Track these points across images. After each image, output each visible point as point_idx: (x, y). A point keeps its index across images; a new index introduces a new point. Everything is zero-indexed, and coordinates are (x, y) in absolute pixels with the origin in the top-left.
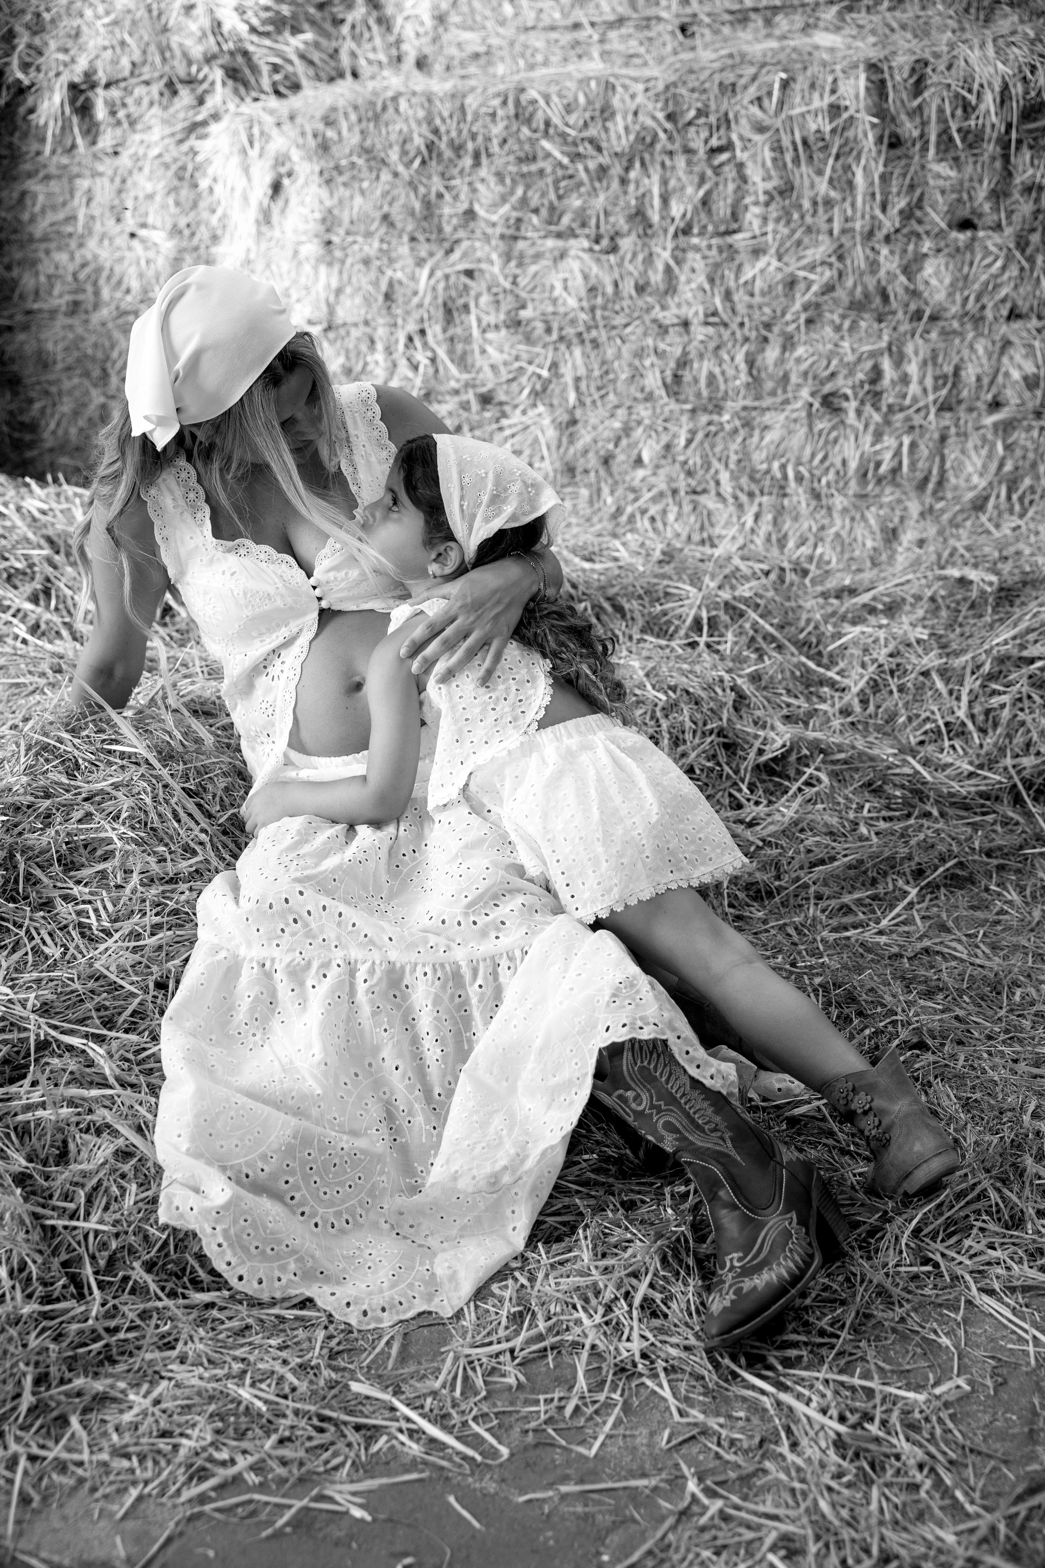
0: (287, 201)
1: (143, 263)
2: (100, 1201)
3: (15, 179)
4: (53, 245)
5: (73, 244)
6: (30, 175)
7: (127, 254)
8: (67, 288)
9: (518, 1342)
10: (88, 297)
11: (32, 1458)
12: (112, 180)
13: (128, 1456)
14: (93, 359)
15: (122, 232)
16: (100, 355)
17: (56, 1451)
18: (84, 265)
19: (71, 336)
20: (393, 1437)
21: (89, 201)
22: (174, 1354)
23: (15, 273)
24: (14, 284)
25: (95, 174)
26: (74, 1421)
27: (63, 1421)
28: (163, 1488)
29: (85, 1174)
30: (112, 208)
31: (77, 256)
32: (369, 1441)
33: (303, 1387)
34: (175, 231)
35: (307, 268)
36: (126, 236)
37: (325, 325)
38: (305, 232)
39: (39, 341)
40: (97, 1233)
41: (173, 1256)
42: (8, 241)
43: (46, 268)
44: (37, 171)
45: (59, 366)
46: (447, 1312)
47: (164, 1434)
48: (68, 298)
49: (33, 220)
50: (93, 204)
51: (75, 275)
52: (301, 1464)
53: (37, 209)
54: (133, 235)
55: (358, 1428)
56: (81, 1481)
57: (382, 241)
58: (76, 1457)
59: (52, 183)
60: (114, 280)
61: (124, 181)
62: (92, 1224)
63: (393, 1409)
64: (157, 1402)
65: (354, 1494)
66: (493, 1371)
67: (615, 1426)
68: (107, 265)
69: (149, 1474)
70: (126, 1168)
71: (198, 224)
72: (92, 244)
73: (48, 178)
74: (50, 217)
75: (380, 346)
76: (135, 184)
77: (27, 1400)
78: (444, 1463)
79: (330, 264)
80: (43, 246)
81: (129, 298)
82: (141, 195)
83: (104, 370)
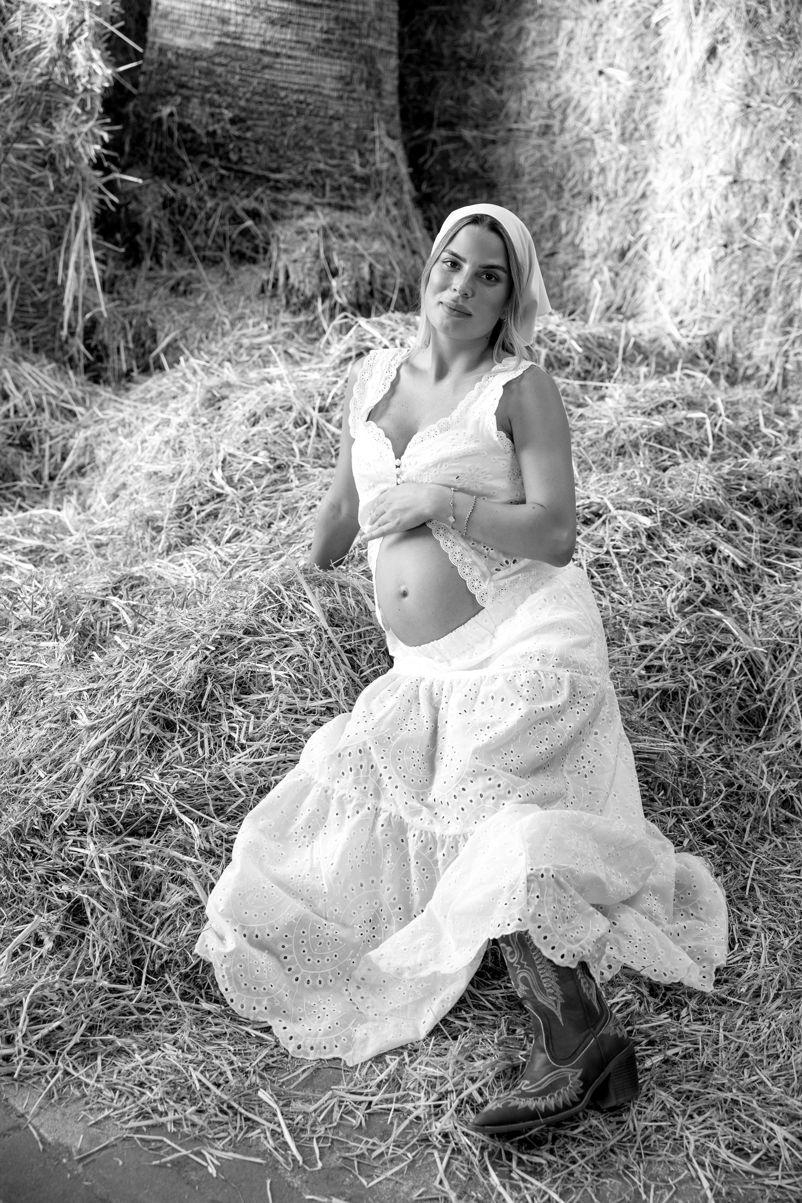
0: (721, 64)
1: (604, 98)
2: (167, 929)
3: (516, 16)
4: (537, 75)
5: (553, 75)
6: (529, 14)
7: (595, 89)
8: (543, 114)
9: (375, 1099)
10: (556, 124)
11: (66, 1073)
12: (591, 24)
13: (114, 1090)
14: (553, 176)
15: (593, 69)
16: (558, 172)
17: (80, 1074)
18: (557, 96)
19: (538, 155)
20: (264, 1132)
21: (570, 40)
22: (171, 1036)
23: (504, 96)
24: (503, 104)
25: (579, 18)
26: (99, 1058)
27: (95, 1056)
28: (123, 1115)
29: (165, 909)
30: (587, 48)
31: (553, 88)
32: (251, 1129)
33: (233, 1082)
34: (636, 72)
35: (727, 127)
36: (596, 73)
37: (730, 179)
38: (729, 95)
39: (514, 154)
40: (159, 948)
41: (200, 974)
42: (503, 69)
43: (528, 95)
44: (535, 10)
45: (526, 178)
46: (350, 1064)
47: (141, 1084)
48: (542, 122)
49: (524, 52)
50: (573, 44)
51: (549, 102)
52: (202, 1129)
53: (529, 44)
54: (601, 73)
55: (247, 1119)
56: (84, 1096)
57: (789, 112)
58: (88, 1081)
59: (545, 22)
60: (579, 110)
61: (601, 26)
62: (157, 942)
63: (275, 1115)
64: (147, 1064)
65: (218, 1158)
66: (350, 1113)
67: (396, 1174)
68: (576, 97)
69: (119, 1105)
70: (191, 911)
71: (656, 67)
72: (567, 77)
73: (541, 17)
74: (538, 52)
75: (771, 207)
76: (609, 29)
77: (76, 1039)
78: (281, 1159)
79: (745, 126)
80: (530, 75)
81: (587, 129)
82: (612, 39)
83: (560, 186)
